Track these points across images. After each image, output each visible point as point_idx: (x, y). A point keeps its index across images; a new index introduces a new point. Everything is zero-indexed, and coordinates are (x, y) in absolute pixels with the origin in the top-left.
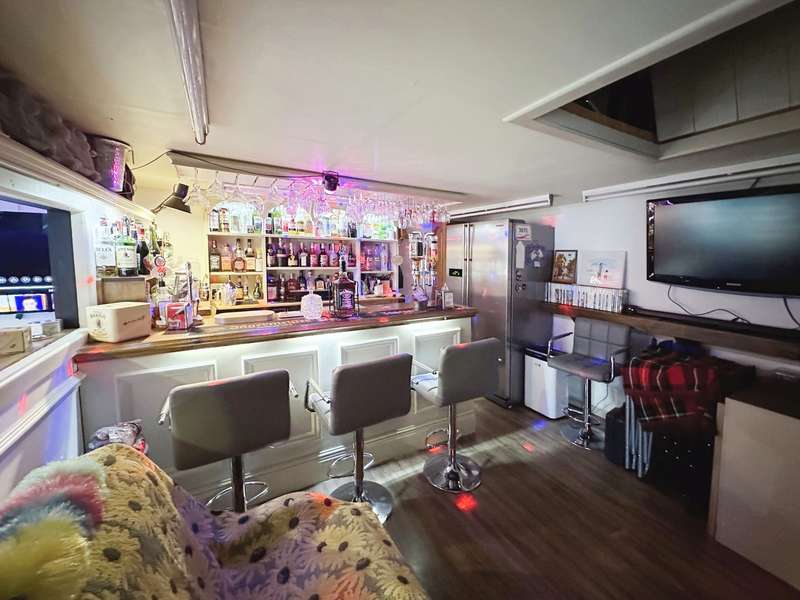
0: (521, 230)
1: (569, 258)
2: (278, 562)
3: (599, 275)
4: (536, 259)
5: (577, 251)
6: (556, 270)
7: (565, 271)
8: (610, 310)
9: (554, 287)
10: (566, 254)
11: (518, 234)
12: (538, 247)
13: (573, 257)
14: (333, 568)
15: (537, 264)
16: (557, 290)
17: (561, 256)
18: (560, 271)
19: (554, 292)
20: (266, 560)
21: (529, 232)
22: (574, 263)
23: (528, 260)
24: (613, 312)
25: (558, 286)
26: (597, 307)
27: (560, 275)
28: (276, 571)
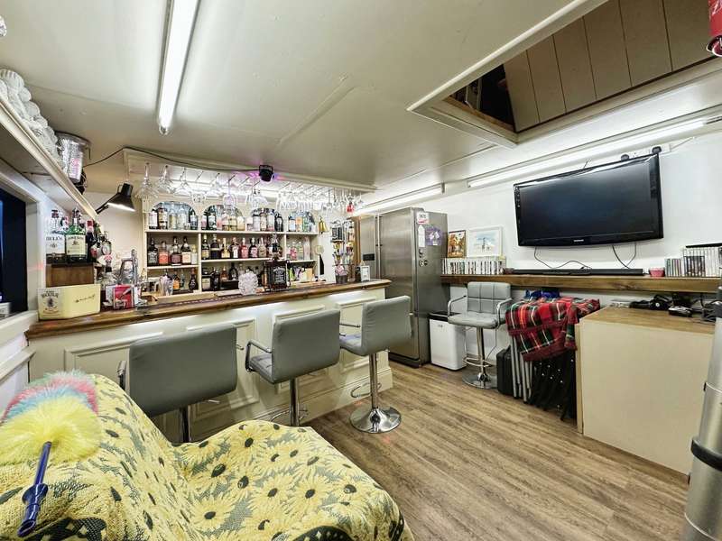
0: (421, 216)
1: (459, 237)
2: (236, 473)
3: (483, 247)
4: (434, 239)
5: (465, 231)
6: (450, 248)
7: (457, 247)
8: (493, 273)
9: (449, 261)
10: (457, 234)
11: (419, 219)
12: (435, 230)
13: (462, 236)
14: (287, 469)
15: (435, 244)
16: (452, 264)
17: (453, 236)
18: (453, 248)
19: (450, 265)
20: (226, 473)
21: (427, 218)
22: (463, 240)
23: (427, 240)
24: (496, 274)
25: (452, 260)
26: (484, 273)
27: (453, 251)
28: (237, 480)
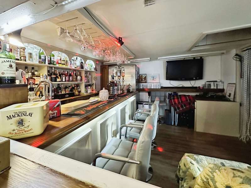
3: (153, 80)
5: (146, 74)
7: (143, 79)
8: (158, 88)
9: (142, 84)
10: (143, 75)
12: (138, 73)
13: (145, 76)
16: (143, 85)
17: (142, 76)
19: (142, 85)
21: (137, 69)
23: (137, 77)
24: (159, 89)
25: (143, 84)
26: (154, 88)
27: (142, 81)
